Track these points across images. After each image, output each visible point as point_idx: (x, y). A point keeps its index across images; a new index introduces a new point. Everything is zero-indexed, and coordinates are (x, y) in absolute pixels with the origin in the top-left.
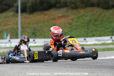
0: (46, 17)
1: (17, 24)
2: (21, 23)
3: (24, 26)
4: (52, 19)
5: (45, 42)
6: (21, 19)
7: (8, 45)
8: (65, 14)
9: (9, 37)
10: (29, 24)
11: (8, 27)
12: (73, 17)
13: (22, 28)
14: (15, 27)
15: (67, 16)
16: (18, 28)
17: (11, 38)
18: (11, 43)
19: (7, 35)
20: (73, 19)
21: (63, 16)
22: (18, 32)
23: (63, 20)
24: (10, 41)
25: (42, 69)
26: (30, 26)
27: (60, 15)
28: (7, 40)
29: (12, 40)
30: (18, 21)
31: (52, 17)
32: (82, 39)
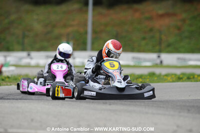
0: (137, 14)
1: (86, 25)
2: (93, 24)
5: (134, 58)
6: (94, 16)
11: (70, 30)
12: (184, 15)
13: (94, 32)
14: (81, 30)
15: (174, 15)
16: (86, 33)
17: (75, 49)
18: (74, 58)
20: (184, 21)
21: (167, 15)
22: (86, 39)
23: (167, 21)
27: (161, 12)
29: (76, 54)
30: (86, 20)
31: (147, 15)
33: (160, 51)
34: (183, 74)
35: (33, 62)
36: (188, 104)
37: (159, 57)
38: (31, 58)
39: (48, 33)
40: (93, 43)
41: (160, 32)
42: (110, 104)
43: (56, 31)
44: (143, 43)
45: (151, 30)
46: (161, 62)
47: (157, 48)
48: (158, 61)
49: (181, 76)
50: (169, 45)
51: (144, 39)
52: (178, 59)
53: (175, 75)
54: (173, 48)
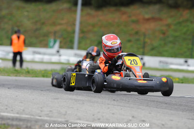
0: (124, 17)
1: (74, 25)
2: (81, 23)
3: (85, 30)
4: (134, 22)
6: (82, 16)
7: (55, 59)
8: (157, 16)
9: (57, 45)
10: (94, 26)
11: (58, 28)
12: (169, 21)
13: (82, 31)
14: (69, 29)
15: (160, 19)
16: (74, 32)
17: (61, 47)
18: (60, 56)
19: (55, 42)
20: (169, 26)
21: (153, 19)
22: (73, 37)
23: (152, 25)
24: (58, 52)
25: (108, 104)
26: (95, 29)
27: (147, 16)
28: (54, 51)
29: (62, 51)
30: (75, 20)
31: (134, 18)
32: (182, 61)
33: (144, 54)
37: (142, 59)
39: (37, 30)
40: (79, 43)
41: (145, 35)
43: (45, 29)
44: (129, 45)
45: (137, 33)
46: (144, 64)
47: (141, 50)
50: (153, 49)
51: (130, 41)
52: (160, 62)
54: (157, 52)
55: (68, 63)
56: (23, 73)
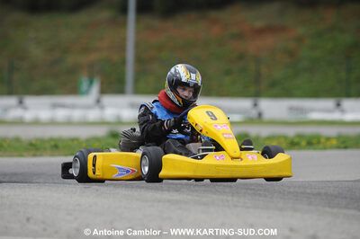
2: (137, 46)
4: (235, 37)
6: (138, 32)
10: (160, 49)
12: (301, 30)
14: (116, 58)
15: (282, 29)
19: (91, 83)
20: (300, 40)
21: (270, 29)
24: (98, 101)
27: (259, 24)
33: (257, 95)
34: (300, 136)
35: (28, 115)
36: (308, 191)
37: (255, 105)
38: (25, 108)
40: (136, 81)
41: (258, 60)
42: (169, 191)
43: (70, 60)
44: (227, 80)
45: (241, 57)
46: (260, 115)
48: (254, 113)
49: (296, 140)
50: (273, 84)
51: (228, 73)
52: (291, 109)
53: (285, 137)
54: (281, 90)
55: (119, 122)
56: (45, 149)
